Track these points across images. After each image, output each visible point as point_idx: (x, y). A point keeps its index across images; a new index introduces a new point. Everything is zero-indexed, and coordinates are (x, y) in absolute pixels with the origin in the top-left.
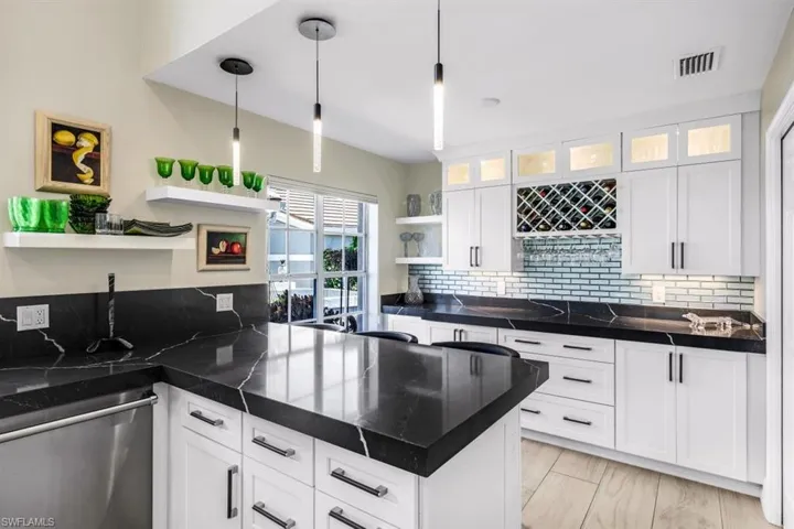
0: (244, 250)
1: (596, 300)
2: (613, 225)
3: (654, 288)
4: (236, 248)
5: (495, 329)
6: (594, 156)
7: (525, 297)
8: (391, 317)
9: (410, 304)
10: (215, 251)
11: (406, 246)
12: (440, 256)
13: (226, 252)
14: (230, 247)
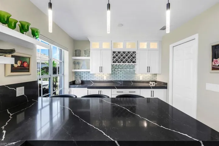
0: (29, 65)
1: (128, 80)
2: (135, 62)
3: (140, 77)
4: (25, 65)
5: (111, 89)
6: (130, 46)
7: (111, 80)
8: (73, 89)
9: (77, 84)
10: (16, 66)
11: (75, 66)
12: (89, 69)
13: (20, 66)
14: (22, 64)
